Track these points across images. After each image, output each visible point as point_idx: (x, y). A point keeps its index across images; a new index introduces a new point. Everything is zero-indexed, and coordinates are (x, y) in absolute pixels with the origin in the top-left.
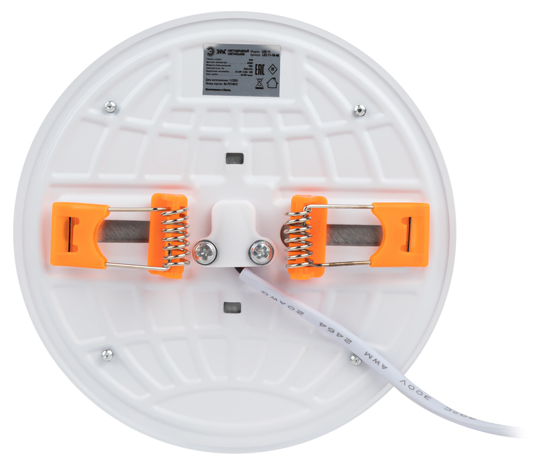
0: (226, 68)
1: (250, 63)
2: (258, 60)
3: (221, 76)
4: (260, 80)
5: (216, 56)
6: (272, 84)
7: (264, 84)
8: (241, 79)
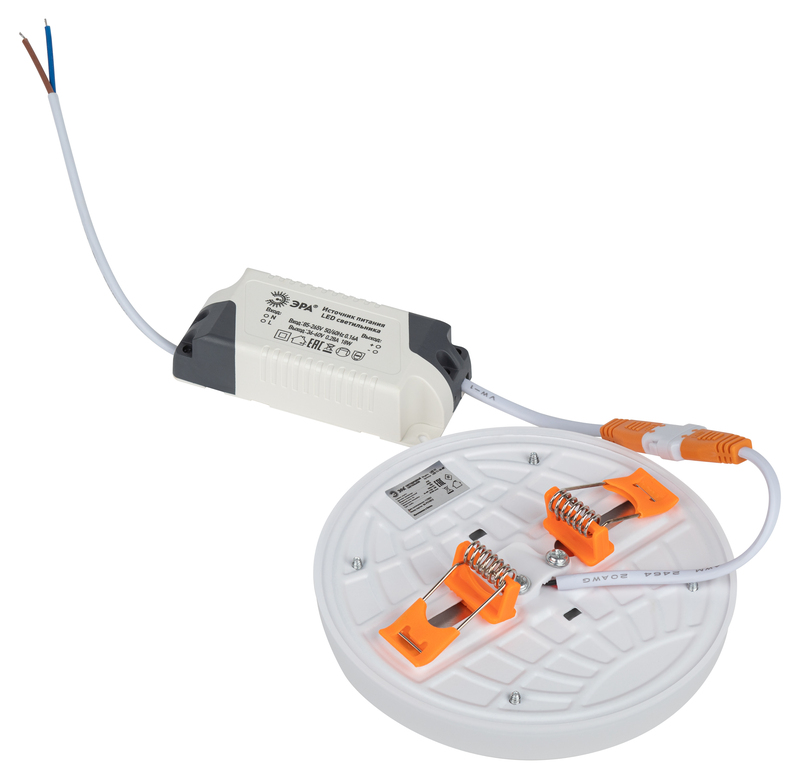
0: (415, 496)
1: (429, 483)
2: (433, 479)
3: (416, 503)
4: (446, 488)
5: (400, 495)
6: (456, 484)
7: (451, 487)
8: (433, 495)
